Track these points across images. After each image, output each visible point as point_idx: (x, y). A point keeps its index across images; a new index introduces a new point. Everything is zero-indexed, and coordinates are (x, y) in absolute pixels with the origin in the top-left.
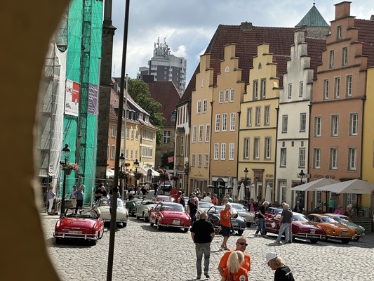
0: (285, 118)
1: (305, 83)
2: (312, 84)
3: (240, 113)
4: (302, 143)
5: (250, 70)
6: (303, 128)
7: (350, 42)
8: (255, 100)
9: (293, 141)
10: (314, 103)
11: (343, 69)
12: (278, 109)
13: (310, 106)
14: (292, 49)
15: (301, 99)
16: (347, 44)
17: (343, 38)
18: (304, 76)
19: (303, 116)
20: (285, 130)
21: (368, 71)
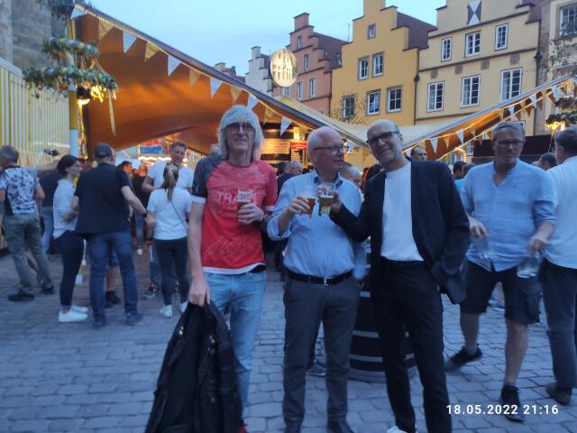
2: (272, 91)
7: (311, 49)
11: (305, 73)
16: (309, 51)
17: (304, 46)
21: (334, 71)
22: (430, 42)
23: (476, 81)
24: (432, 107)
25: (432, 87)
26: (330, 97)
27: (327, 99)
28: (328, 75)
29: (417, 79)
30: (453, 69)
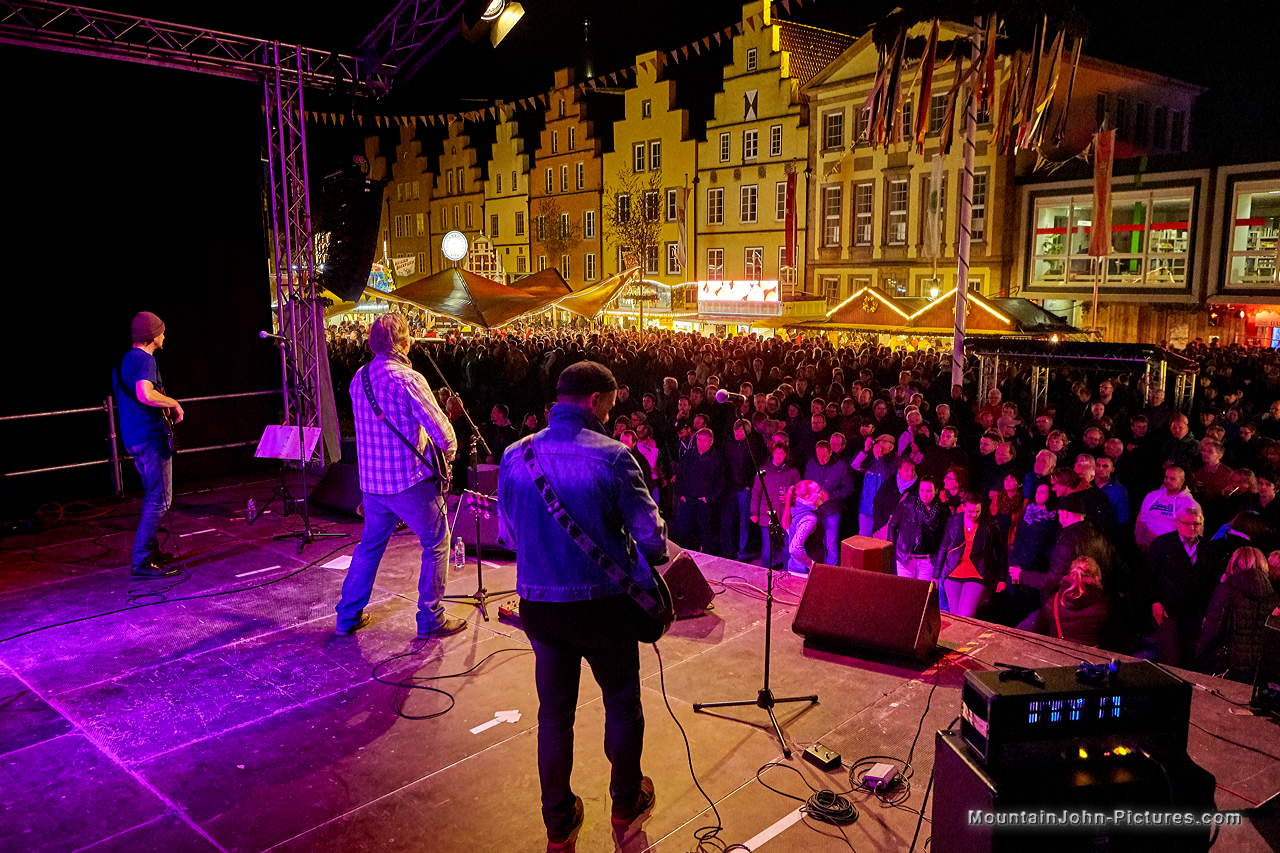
0: (495, 219)
1: (519, 171)
2: (528, 172)
3: (429, 213)
4: (521, 250)
5: (440, 157)
6: (520, 231)
7: (577, 120)
8: (450, 195)
9: (507, 247)
10: (535, 198)
11: (570, 153)
12: (483, 207)
13: (529, 202)
14: (498, 128)
15: (515, 193)
16: (574, 123)
17: (569, 114)
18: (519, 163)
19: (520, 216)
20: (495, 233)
21: (604, 155)
22: (709, 134)
23: (754, 191)
24: (712, 220)
25: (712, 194)
26: (601, 191)
27: (597, 195)
28: (599, 160)
29: (696, 180)
30: (732, 171)
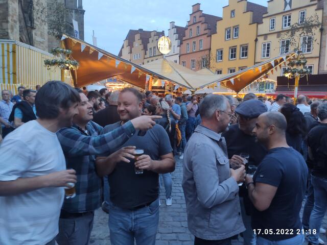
1: (176, 45)
2: (180, 46)
5: (148, 44)
10: (182, 55)
13: (179, 57)
15: (174, 54)
16: (199, 24)
17: (197, 21)
19: (176, 61)
21: (212, 35)
22: (264, 20)
23: (288, 42)
24: (264, 56)
25: (264, 45)
26: (210, 49)
27: (208, 51)
29: (256, 40)
30: (276, 35)
